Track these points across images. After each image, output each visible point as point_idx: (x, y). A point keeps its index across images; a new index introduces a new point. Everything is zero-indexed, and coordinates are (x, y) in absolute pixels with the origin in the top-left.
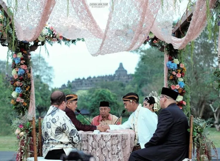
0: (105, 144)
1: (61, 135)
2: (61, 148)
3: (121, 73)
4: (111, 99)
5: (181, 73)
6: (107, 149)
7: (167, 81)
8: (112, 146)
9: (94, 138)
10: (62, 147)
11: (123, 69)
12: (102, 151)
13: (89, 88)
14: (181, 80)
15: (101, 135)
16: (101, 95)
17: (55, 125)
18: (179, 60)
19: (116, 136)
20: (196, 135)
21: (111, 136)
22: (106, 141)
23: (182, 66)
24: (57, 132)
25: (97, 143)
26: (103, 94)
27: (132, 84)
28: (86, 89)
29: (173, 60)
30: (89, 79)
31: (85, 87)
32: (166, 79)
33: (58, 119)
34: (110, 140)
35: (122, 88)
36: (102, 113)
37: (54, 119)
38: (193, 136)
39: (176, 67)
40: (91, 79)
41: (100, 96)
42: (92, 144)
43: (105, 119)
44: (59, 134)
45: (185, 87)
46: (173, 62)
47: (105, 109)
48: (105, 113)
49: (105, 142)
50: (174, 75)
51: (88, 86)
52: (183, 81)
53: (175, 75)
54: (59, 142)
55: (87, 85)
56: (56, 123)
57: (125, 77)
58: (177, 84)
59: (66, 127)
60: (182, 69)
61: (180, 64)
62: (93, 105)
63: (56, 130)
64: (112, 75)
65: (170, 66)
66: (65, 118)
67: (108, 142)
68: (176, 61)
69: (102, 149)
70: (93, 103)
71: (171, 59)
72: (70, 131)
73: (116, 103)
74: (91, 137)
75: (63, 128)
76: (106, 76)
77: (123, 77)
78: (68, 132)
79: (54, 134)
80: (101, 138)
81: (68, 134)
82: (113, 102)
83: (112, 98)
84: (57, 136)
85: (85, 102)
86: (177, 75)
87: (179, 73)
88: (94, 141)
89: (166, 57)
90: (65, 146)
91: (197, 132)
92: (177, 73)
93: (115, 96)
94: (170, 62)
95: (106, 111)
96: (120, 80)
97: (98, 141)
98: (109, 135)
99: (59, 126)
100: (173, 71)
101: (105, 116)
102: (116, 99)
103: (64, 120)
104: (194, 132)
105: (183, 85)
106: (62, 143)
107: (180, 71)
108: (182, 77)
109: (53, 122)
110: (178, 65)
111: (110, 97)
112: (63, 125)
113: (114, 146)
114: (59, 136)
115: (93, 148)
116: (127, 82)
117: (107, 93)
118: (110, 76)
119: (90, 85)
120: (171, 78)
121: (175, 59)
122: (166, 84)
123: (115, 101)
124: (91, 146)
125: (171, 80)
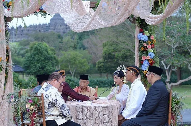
0: (98, 115)
1: (53, 109)
2: (52, 119)
3: (58, 21)
4: (49, 54)
5: (151, 44)
6: (100, 118)
7: (138, 51)
8: (104, 115)
9: (88, 109)
10: (54, 118)
11: (59, 17)
12: (95, 121)
13: (19, 39)
14: (151, 51)
15: (94, 106)
16: (37, 49)
17: (48, 100)
18: (149, 32)
19: (107, 107)
20: (174, 106)
21: (103, 108)
22: (99, 111)
23: (152, 38)
24: (49, 106)
25: (91, 113)
26: (39, 48)
27: (71, 35)
28: (15, 41)
29: (144, 32)
30: (19, 29)
31: (14, 38)
32: (137, 50)
33: (51, 95)
34: (102, 110)
35: (60, 40)
36: (82, 85)
37: (47, 94)
38: (172, 107)
39: (147, 39)
40: (22, 29)
41: (35, 50)
42: (87, 115)
43: (84, 90)
44: (51, 108)
45: (154, 58)
46: (143, 34)
47: (84, 82)
48: (84, 86)
49: (98, 113)
50: (144, 47)
51: (19, 37)
52: (153, 52)
53: (146, 47)
54: (50, 114)
55: (17, 36)
56: (48, 98)
57: (62, 27)
58: (147, 55)
59: (58, 102)
60: (152, 41)
61: (150, 36)
62: (27, 61)
63: (49, 104)
64: (46, 24)
65: (141, 37)
66: (57, 95)
67: (101, 113)
68: (147, 33)
69: (95, 119)
70: (28, 58)
71: (141, 31)
72: (60, 105)
73: (55, 59)
74: (86, 108)
75: (55, 103)
76: (40, 25)
77: (59, 27)
78: (59, 107)
79: (47, 107)
80: (94, 109)
81: (59, 108)
82: (52, 57)
83: (50, 52)
84: (49, 109)
85: (15, 56)
86: (147, 47)
87: (150, 45)
88: (89, 112)
89: (137, 29)
90: (56, 118)
91: (175, 103)
92: (148, 44)
93: (52, 50)
94: (141, 34)
95: (85, 84)
96: (56, 30)
97: (92, 112)
98: (101, 106)
99: (51, 101)
100: (144, 42)
101: (84, 88)
102: (55, 54)
103: (56, 96)
104: (172, 103)
105: (153, 55)
106: (53, 115)
107: (150, 42)
108: (152, 48)
109: (46, 97)
110: (149, 37)
111: (47, 52)
112: (55, 100)
113: (105, 116)
114: (51, 109)
115: (87, 118)
116: (64, 33)
117: (43, 46)
118: (44, 24)
119: (20, 36)
120: (142, 49)
121: (145, 31)
122: (137, 55)
123: (53, 56)
124: (85, 116)
125: (142, 51)
